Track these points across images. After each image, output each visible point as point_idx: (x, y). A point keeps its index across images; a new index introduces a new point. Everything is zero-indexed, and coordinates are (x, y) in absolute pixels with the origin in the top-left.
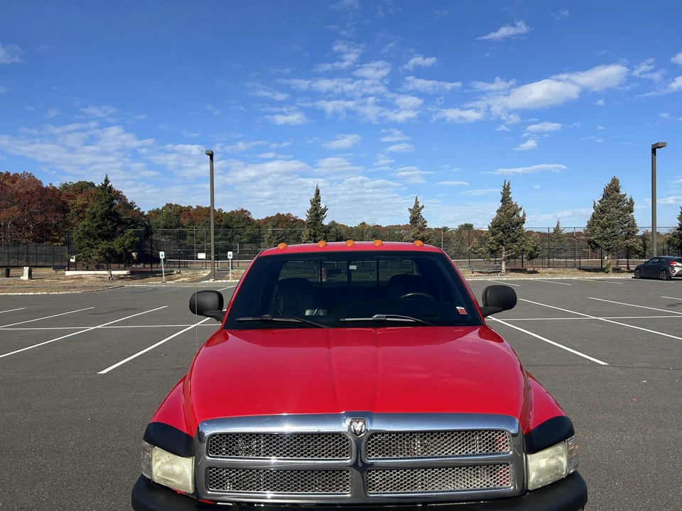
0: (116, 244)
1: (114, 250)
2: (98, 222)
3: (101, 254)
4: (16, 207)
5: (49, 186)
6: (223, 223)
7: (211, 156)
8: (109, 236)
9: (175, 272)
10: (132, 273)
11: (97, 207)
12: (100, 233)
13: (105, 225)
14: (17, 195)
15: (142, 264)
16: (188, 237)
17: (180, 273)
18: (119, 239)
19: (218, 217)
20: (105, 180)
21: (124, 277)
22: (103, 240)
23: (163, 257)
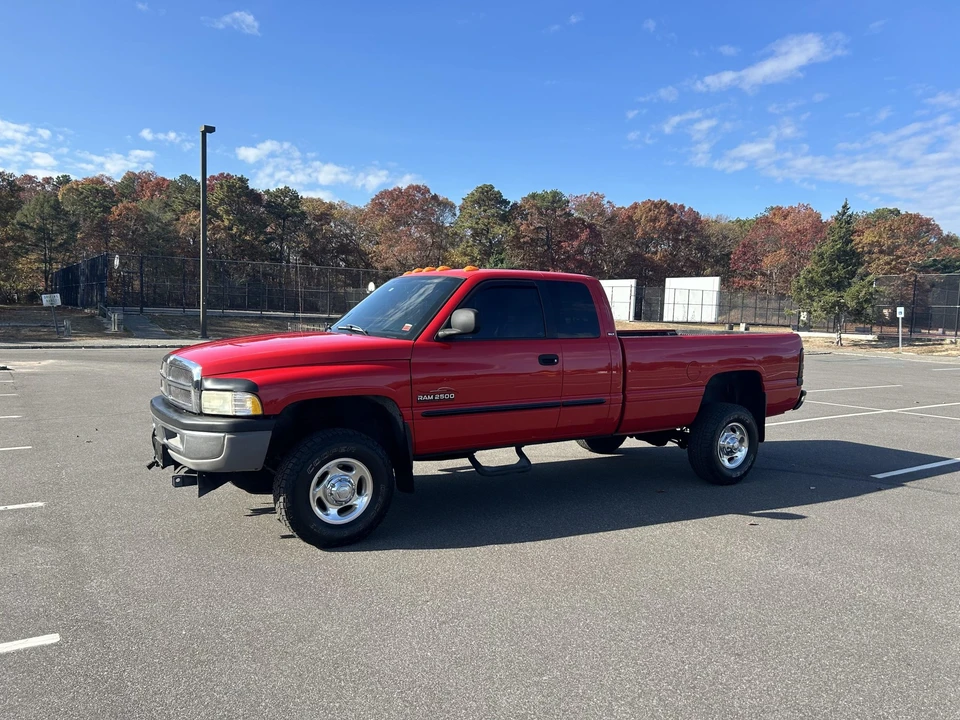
0: (848, 298)
1: (845, 304)
2: (825, 265)
3: (823, 309)
4: (783, 251)
8: (839, 286)
9: (948, 341)
10: (881, 338)
12: (827, 281)
13: (836, 269)
14: (787, 235)
15: (940, 330)
18: (854, 289)
20: (843, 207)
21: (869, 345)
22: (831, 291)
23: (903, 316)
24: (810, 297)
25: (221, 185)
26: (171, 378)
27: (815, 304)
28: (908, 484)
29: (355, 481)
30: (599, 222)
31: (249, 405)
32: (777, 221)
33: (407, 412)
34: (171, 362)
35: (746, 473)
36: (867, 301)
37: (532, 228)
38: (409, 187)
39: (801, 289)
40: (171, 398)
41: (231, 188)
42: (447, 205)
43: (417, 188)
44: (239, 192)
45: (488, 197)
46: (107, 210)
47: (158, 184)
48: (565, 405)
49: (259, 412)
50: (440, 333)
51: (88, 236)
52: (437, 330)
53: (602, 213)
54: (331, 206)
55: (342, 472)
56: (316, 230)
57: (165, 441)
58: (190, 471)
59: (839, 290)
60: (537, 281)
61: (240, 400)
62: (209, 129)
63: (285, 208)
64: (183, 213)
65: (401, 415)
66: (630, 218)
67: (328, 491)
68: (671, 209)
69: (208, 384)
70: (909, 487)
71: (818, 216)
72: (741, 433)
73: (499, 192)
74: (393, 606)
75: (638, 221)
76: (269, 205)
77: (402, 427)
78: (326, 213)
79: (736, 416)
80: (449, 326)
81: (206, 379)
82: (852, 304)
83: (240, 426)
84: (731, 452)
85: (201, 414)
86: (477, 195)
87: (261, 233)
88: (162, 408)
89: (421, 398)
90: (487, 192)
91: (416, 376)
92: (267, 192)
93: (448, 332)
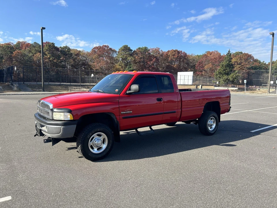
0: (230, 77)
1: (229, 79)
2: (224, 68)
3: (223, 81)
4: (210, 64)
5: (223, 55)
7: (273, 35)
9: (258, 89)
10: (239, 89)
11: (225, 63)
12: (224, 73)
13: (227, 69)
17: (260, 90)
18: (232, 75)
20: (229, 51)
21: (236, 91)
22: (225, 76)
24: (220, 77)
25: (47, 45)
26: (42, 108)
27: (221, 79)
28: (261, 133)
29: (102, 140)
30: (158, 56)
31: (69, 117)
32: (209, 55)
33: (118, 117)
34: (42, 103)
35: (215, 132)
36: (235, 78)
37: (139, 58)
38: (103, 46)
39: (217, 75)
40: (42, 114)
41: (49, 46)
42: (114, 51)
43: (106, 46)
44: (52, 48)
45: (126, 49)
46: (12, 53)
47: (27, 45)
48: (164, 113)
49: (72, 119)
50: (127, 92)
51: (6, 61)
52: (126, 91)
53: (159, 54)
54: (80, 51)
55: (98, 137)
56: (75, 58)
57: (41, 128)
58: (49, 138)
59: (228, 75)
60: (155, 75)
61: (66, 115)
62: (43, 28)
63: (66, 52)
64: (35, 54)
65: (116, 118)
66: (167, 55)
67: (94, 143)
68: (179, 52)
69: (55, 110)
70: (262, 135)
71: (220, 54)
72: (214, 120)
73: (129, 47)
74: (119, 181)
75: (169, 56)
76: (61, 51)
77: (116, 122)
78: (78, 54)
79: (213, 115)
80: (130, 90)
81: (55, 109)
82: (231, 79)
83: (66, 123)
84: (211, 126)
85: (53, 120)
86: (123, 48)
87: (59, 59)
88: (39, 117)
89: (122, 113)
90: (126, 47)
91: (120, 106)
92: (61, 47)
93: (130, 92)
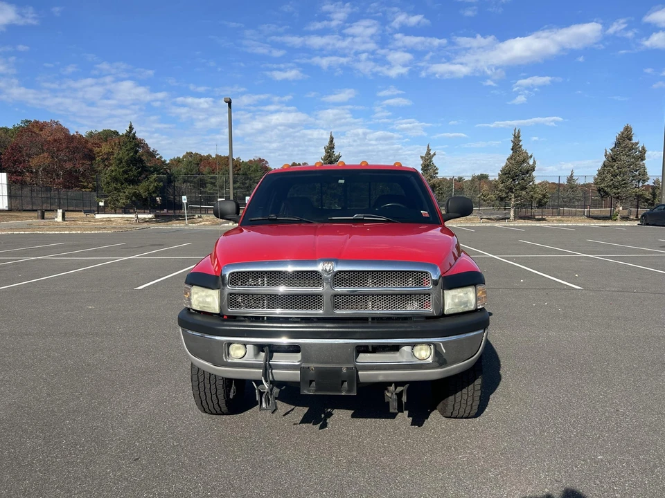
0: (141, 189)
1: (140, 194)
2: (123, 167)
3: (128, 198)
4: (46, 154)
5: (75, 134)
6: (241, 172)
7: (230, 103)
8: (134, 182)
9: (197, 216)
10: (157, 217)
11: (123, 154)
13: (131, 170)
14: (46, 142)
16: (207, 185)
17: (200, 217)
18: (144, 184)
19: (236, 166)
20: (130, 127)
21: (150, 221)
22: (129, 185)
23: (186, 201)
24: (116, 189)
59: (134, 185)
